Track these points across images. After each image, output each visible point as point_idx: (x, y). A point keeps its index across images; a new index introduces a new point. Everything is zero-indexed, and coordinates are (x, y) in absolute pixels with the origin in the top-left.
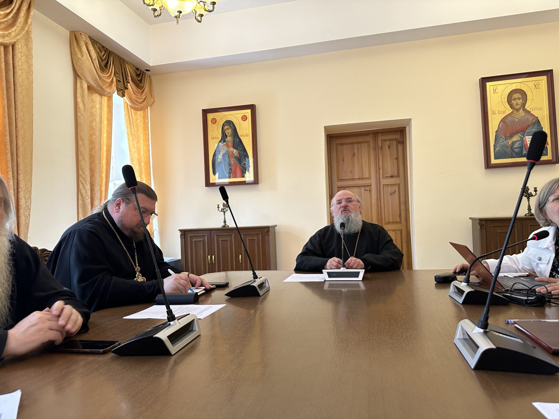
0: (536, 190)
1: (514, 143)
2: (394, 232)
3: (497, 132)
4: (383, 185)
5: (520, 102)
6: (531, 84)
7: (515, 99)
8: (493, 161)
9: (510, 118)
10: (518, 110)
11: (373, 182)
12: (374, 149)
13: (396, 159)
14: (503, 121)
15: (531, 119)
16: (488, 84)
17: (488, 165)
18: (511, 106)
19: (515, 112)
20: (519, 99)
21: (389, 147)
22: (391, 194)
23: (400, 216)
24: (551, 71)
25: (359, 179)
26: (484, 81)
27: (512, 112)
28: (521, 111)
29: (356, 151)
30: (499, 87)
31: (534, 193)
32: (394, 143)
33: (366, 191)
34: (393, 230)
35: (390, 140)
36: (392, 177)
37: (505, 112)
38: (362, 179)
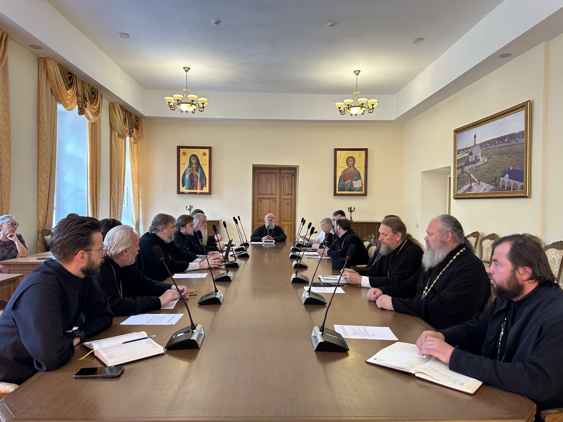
0: (354, 209)
1: (347, 184)
2: (287, 226)
3: (340, 177)
4: (283, 199)
5: (352, 163)
6: (357, 155)
7: (349, 161)
8: (338, 192)
9: (347, 171)
10: (351, 167)
11: (277, 196)
12: (279, 178)
13: (291, 184)
14: (343, 172)
15: (356, 172)
16: (338, 152)
17: (335, 194)
18: (348, 165)
19: (349, 168)
20: (352, 161)
21: (287, 178)
22: (287, 204)
23: (291, 217)
24: (367, 149)
25: (270, 194)
26: (336, 150)
27: (348, 168)
28: (352, 167)
29: (269, 178)
30: (343, 154)
31: (353, 210)
32: (290, 175)
33: (273, 202)
34: (287, 225)
35: (288, 173)
36: (288, 194)
37: (344, 167)
38: (272, 194)
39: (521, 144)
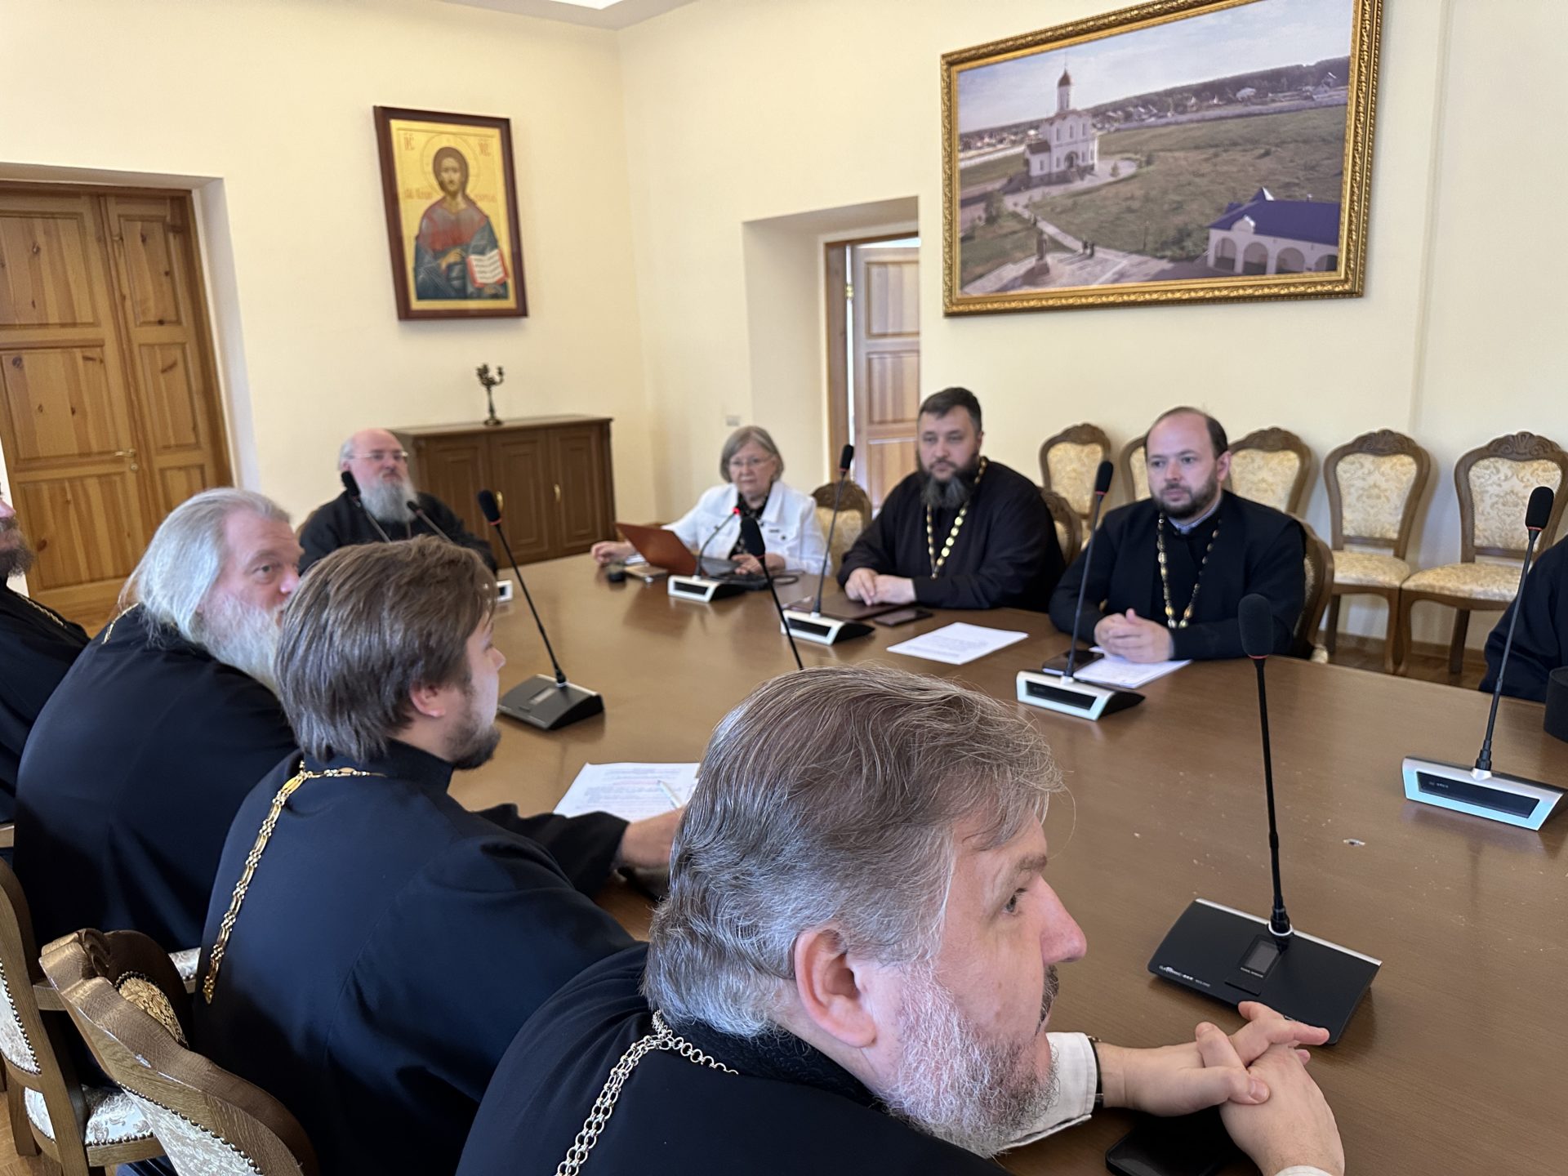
0: (501, 373)
1: (450, 267)
2: (182, 473)
3: (417, 238)
4: (140, 345)
5: (456, 177)
6: (473, 141)
7: (447, 170)
9: (439, 211)
10: (454, 195)
11: (107, 332)
12: (99, 240)
13: (167, 274)
14: (428, 214)
15: (477, 218)
16: (396, 125)
17: (405, 313)
18: (442, 185)
19: (448, 198)
20: (455, 170)
21: (144, 240)
22: (164, 371)
23: (195, 428)
24: (506, 122)
25: (63, 325)
26: (384, 115)
27: (443, 200)
28: (460, 198)
29: (41, 240)
30: (416, 135)
32: (157, 228)
33: (90, 363)
34: (180, 468)
35: (143, 219)
36: (161, 322)
37: (428, 196)
38: (74, 325)
39: (1331, 106)
